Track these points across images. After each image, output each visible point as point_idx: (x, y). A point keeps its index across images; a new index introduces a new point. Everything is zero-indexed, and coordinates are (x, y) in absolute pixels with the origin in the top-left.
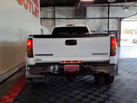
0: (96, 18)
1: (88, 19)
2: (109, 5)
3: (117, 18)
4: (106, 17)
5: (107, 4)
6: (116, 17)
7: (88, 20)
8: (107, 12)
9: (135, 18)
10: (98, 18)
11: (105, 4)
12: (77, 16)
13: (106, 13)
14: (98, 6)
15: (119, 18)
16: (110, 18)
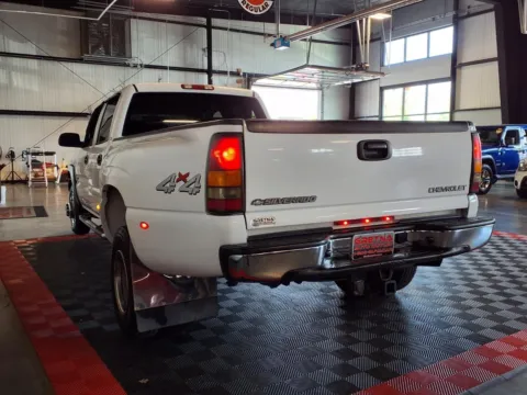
0: (164, 68)
1: (135, 66)
2: (209, 22)
3: (236, 74)
4: (200, 67)
5: (204, 20)
6: (234, 70)
7: (135, 70)
8: (204, 50)
9: (294, 80)
10: (172, 68)
11: (195, 18)
12: (92, 53)
13: (201, 52)
14: (170, 22)
15: (244, 74)
16: (216, 72)
